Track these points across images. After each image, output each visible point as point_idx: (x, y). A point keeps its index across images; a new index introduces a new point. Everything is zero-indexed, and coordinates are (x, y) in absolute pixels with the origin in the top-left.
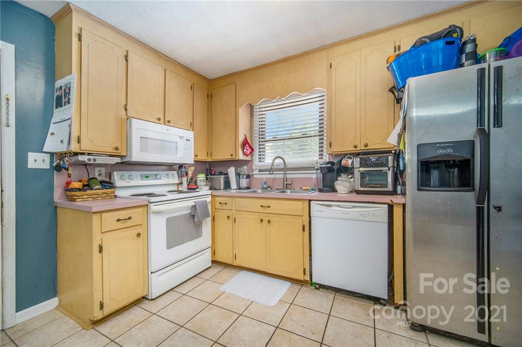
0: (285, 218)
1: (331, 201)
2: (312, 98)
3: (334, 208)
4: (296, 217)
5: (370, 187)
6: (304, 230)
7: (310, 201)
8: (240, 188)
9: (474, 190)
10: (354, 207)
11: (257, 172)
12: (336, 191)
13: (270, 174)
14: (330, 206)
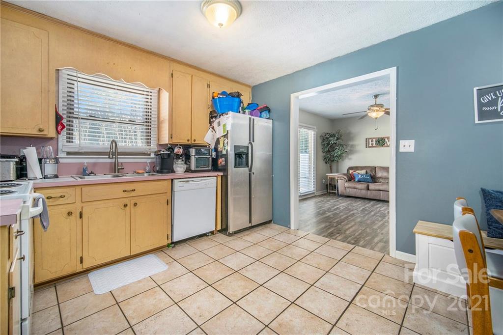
0: (151, 197)
1: (189, 178)
2: (144, 91)
3: (191, 182)
4: (162, 194)
5: (201, 168)
6: (168, 204)
7: (172, 180)
8: (45, 177)
9: (248, 167)
10: (202, 180)
11: (64, 155)
12: (174, 172)
13: (109, 158)
14: (188, 181)
